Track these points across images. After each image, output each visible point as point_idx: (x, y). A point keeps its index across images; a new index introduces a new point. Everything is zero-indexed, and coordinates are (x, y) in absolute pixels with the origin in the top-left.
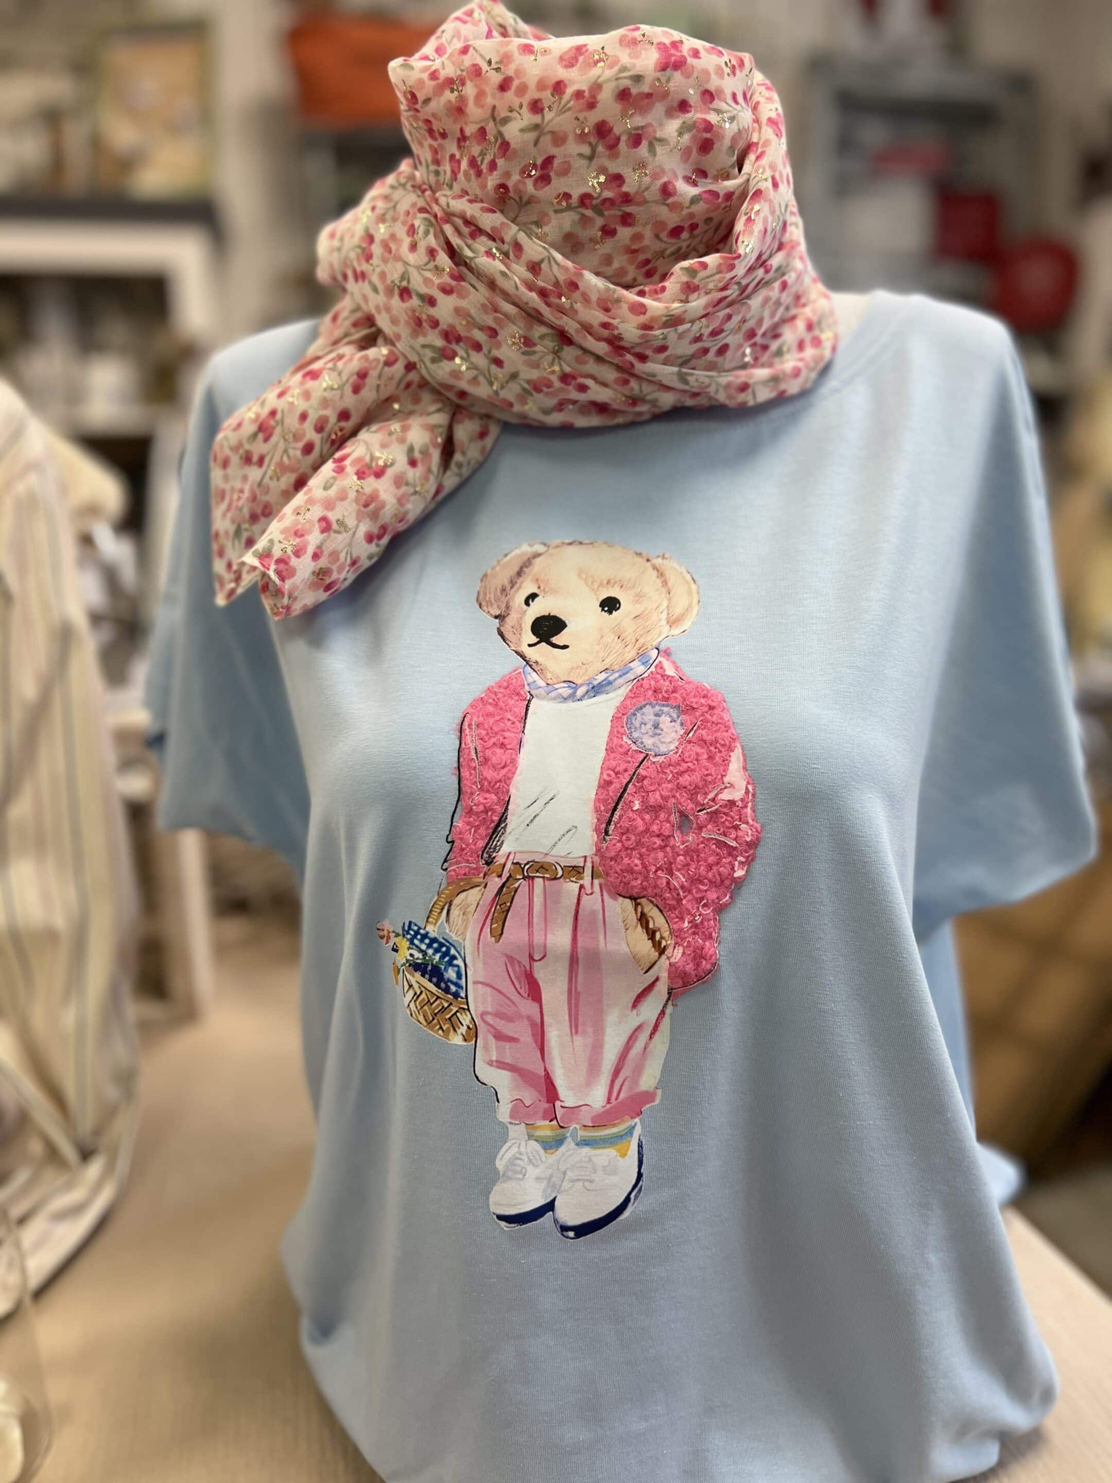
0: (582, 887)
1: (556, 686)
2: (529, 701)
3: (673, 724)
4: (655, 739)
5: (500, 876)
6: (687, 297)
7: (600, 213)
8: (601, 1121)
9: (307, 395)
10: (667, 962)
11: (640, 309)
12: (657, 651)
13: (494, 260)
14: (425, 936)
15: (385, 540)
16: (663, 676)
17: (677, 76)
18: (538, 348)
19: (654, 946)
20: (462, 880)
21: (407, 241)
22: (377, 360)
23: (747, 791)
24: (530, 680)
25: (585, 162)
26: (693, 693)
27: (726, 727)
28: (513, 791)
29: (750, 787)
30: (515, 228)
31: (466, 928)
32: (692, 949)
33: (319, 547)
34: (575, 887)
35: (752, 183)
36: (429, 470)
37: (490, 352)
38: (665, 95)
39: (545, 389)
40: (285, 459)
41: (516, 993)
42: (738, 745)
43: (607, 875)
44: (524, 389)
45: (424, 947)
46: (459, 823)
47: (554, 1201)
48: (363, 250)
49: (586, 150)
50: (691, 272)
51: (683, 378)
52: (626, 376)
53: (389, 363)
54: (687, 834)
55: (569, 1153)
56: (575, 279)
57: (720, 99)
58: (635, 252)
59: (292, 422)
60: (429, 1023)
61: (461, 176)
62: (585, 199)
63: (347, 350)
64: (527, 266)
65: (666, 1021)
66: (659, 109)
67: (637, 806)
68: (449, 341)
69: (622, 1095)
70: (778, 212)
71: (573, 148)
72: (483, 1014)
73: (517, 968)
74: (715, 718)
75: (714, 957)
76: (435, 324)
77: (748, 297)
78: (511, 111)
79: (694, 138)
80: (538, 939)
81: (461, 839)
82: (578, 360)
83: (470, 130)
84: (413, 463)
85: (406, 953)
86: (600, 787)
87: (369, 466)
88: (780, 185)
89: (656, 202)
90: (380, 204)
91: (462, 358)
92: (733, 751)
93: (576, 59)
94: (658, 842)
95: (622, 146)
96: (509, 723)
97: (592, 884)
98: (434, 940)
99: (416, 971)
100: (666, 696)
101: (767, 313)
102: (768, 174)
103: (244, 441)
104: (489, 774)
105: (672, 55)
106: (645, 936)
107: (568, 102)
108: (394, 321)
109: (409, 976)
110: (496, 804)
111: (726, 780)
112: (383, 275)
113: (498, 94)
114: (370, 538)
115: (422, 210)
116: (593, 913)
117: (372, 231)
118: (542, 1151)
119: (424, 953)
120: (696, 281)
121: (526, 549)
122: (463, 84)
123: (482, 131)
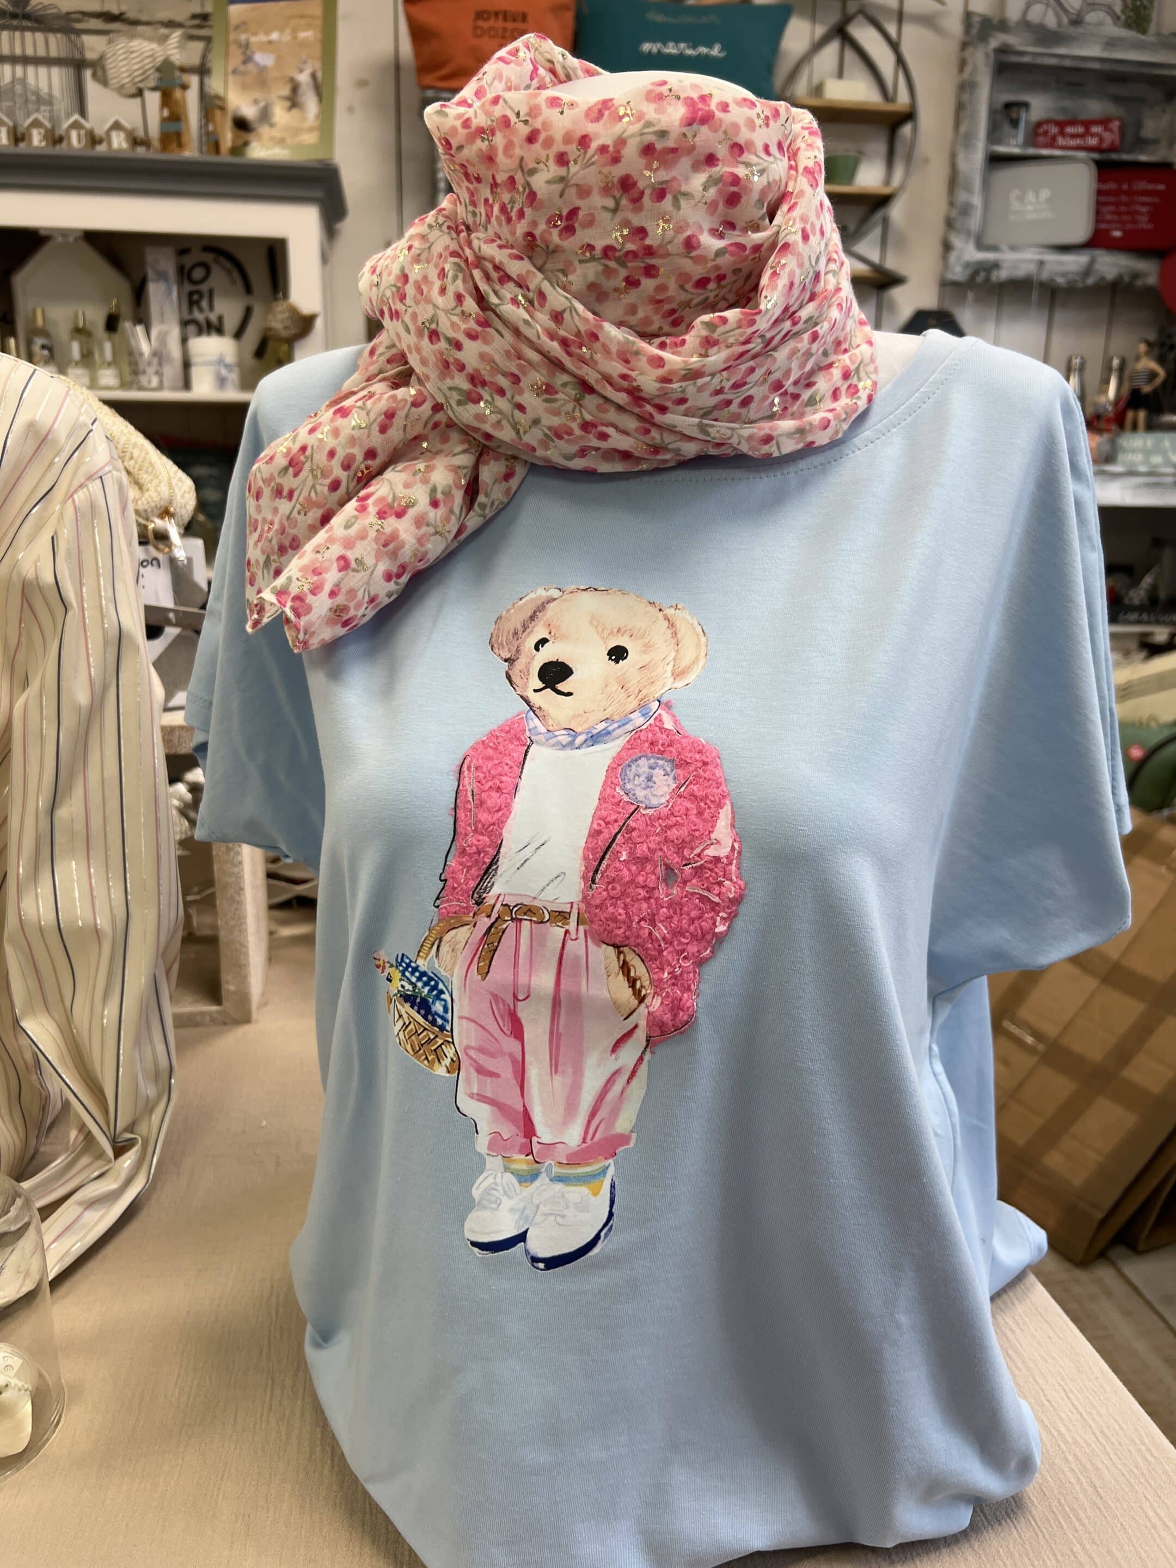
0: (567, 932)
1: (556, 733)
2: (529, 747)
3: (666, 777)
4: (648, 791)
5: (489, 916)
6: (707, 350)
7: (623, 264)
8: (576, 1159)
9: (336, 433)
10: (646, 1011)
11: (659, 362)
12: (657, 703)
13: (518, 307)
14: (415, 969)
15: (405, 579)
16: (660, 729)
17: (704, 129)
18: (560, 396)
19: (634, 994)
20: (452, 918)
21: (437, 284)
22: (405, 401)
23: (733, 849)
24: (532, 725)
25: (608, 215)
26: (688, 748)
27: (717, 783)
28: (505, 834)
29: (736, 845)
30: (540, 276)
31: (454, 964)
32: (670, 999)
33: (337, 585)
34: (561, 932)
35: (781, 235)
36: (451, 511)
37: (513, 397)
38: (693, 148)
39: (566, 437)
40: (313, 494)
41: (499, 1030)
42: (728, 802)
43: (592, 922)
44: (546, 435)
45: (414, 980)
46: (452, 862)
47: (526, 1232)
48: (398, 289)
49: (610, 203)
50: (711, 326)
51: (703, 429)
52: (647, 426)
53: (415, 404)
54: (672, 888)
55: (543, 1187)
56: (595, 331)
57: (749, 152)
58: (659, 302)
59: (321, 458)
60: (416, 1053)
61: (493, 220)
62: (608, 251)
63: (378, 387)
64: (551, 315)
65: (644, 1068)
66: (685, 163)
67: (624, 857)
68: (475, 385)
69: (598, 1136)
70: (807, 264)
71: (598, 201)
72: (467, 1048)
73: (501, 1007)
74: (706, 775)
75: (691, 1009)
76: (461, 367)
77: (775, 349)
78: (538, 163)
79: (720, 192)
80: (523, 979)
81: (453, 878)
82: (598, 407)
83: (501, 178)
84: (435, 504)
85: (397, 984)
86: (589, 836)
87: (391, 506)
88: (811, 237)
89: (678, 255)
90: (417, 244)
91: (486, 402)
92: (722, 808)
93: (600, 114)
94: (643, 893)
95: (646, 200)
96: (506, 768)
97: (577, 930)
98: (424, 974)
99: (406, 1002)
100: (662, 749)
101: (794, 365)
102: (799, 226)
103: (276, 475)
104: (484, 817)
105: (699, 109)
106: (626, 984)
107: (592, 156)
108: (424, 362)
109: (399, 1006)
110: (489, 847)
111: (713, 836)
112: (414, 316)
113: (526, 145)
114: (388, 577)
115: (454, 254)
116: (576, 958)
117: (407, 271)
118: (516, 1183)
119: (414, 986)
120: (715, 336)
121: (541, 593)
122: (493, 134)
123: (512, 180)
